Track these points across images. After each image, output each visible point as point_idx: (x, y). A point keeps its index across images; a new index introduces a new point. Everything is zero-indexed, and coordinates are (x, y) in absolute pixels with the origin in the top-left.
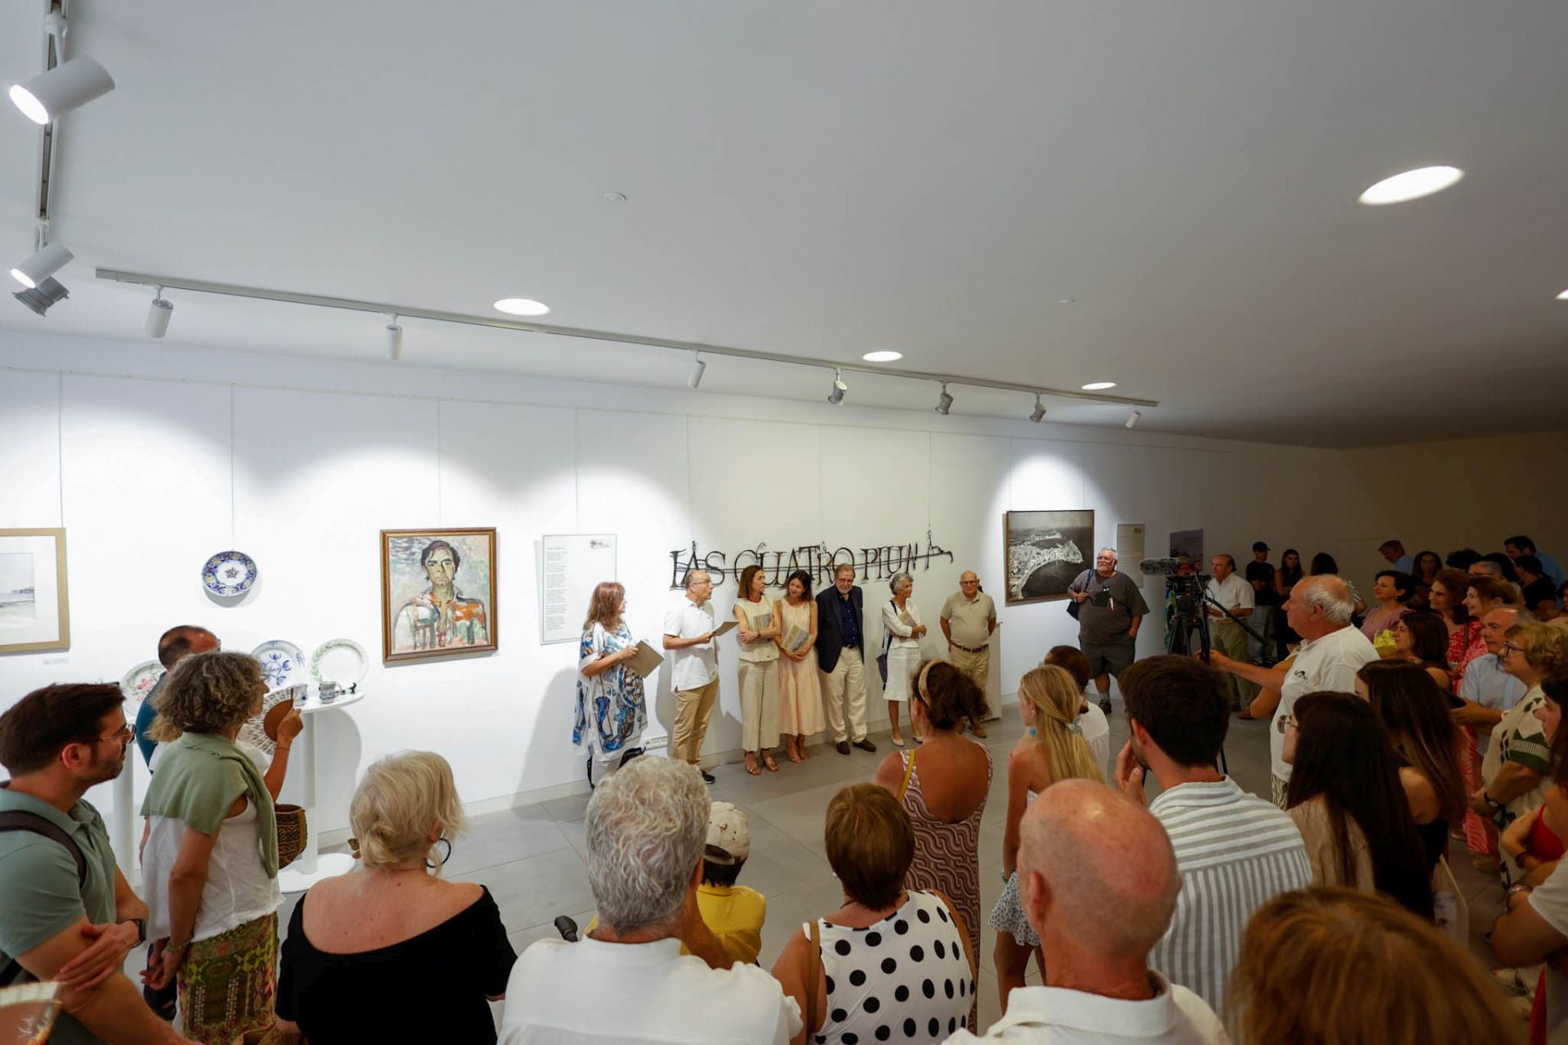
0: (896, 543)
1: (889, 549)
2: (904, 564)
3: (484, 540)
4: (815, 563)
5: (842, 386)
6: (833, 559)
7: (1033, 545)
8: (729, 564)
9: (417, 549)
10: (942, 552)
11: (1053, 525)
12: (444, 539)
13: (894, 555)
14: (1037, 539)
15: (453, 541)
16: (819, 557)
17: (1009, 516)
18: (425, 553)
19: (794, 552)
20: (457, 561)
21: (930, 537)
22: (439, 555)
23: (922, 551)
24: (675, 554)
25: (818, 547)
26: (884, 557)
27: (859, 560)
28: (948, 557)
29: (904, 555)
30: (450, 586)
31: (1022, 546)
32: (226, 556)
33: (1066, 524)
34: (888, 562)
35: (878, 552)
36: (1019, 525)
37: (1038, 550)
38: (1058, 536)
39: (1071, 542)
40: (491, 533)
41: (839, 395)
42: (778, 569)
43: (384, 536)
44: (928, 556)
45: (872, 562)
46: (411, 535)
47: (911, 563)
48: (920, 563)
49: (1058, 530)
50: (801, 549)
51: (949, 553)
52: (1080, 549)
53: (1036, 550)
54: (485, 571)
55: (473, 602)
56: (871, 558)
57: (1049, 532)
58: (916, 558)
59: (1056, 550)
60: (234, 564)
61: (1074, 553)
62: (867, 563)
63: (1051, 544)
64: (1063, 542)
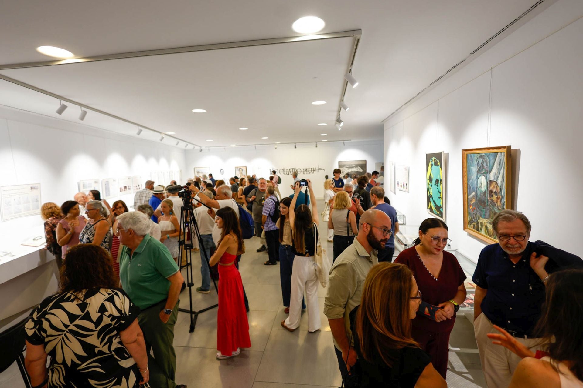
0: (310, 167)
1: (309, 169)
2: (313, 171)
3: (245, 168)
4: (294, 171)
5: (276, 147)
6: (297, 170)
7: (347, 168)
8: (278, 171)
9: (238, 169)
10: (321, 169)
11: (352, 163)
12: (241, 167)
13: (310, 170)
14: (348, 166)
15: (242, 168)
16: (294, 170)
17: (339, 162)
18: (239, 169)
19: (290, 170)
20: (242, 170)
21: (319, 166)
22: (241, 170)
23: (317, 169)
24: (270, 170)
25: (294, 169)
26: (308, 170)
27: (302, 170)
28: (323, 170)
29: (313, 170)
30: (242, 173)
31: (343, 168)
32: (222, 170)
33: (357, 163)
34: (309, 171)
35: (306, 169)
36: (343, 164)
37: (348, 169)
38: (354, 166)
39: (359, 167)
40: (246, 167)
41: (276, 148)
42: (287, 172)
43: (235, 167)
44: (318, 170)
45: (305, 171)
46: (237, 167)
47: (314, 171)
48: (316, 171)
49: (354, 165)
50: (291, 169)
51: (324, 169)
52: (361, 168)
53: (347, 169)
54: (245, 172)
55: (244, 175)
56: (305, 170)
57: (352, 165)
58: (315, 170)
59: (353, 169)
60: (222, 171)
61: (360, 169)
62: (304, 171)
63: (353, 167)
64: (356, 167)
